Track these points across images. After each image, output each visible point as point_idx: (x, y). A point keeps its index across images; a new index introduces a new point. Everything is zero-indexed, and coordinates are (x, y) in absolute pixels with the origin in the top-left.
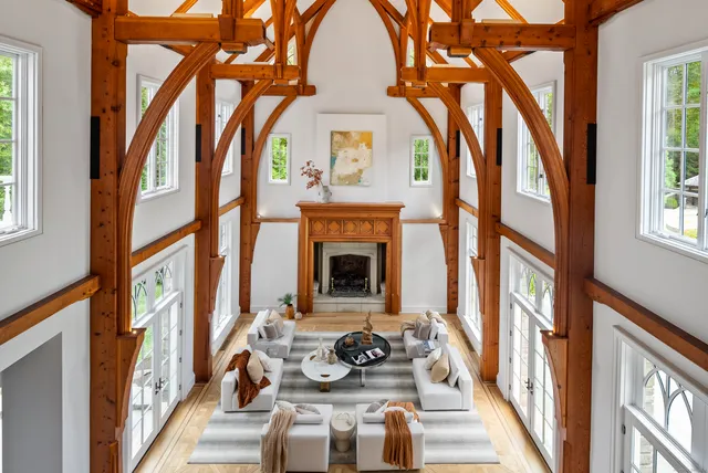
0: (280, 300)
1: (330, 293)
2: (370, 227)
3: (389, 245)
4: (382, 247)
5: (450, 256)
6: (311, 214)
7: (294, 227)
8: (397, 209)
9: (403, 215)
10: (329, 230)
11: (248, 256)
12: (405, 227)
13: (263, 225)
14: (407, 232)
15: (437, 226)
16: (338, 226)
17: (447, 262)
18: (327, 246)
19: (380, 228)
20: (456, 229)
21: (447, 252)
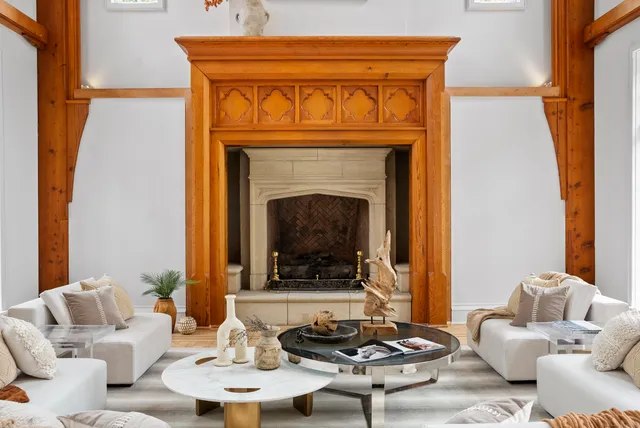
0: (147, 279)
1: (272, 286)
2: (367, 104)
3: (416, 155)
4: (399, 161)
5: (573, 180)
6: (217, 70)
7: (176, 109)
8: (438, 49)
9: (456, 68)
10: (262, 113)
11: (59, 182)
12: (458, 108)
13: (97, 105)
14: (462, 115)
15: (536, 104)
16: (285, 105)
17: (566, 193)
18: (261, 162)
19: (396, 106)
20: (588, 106)
21: (564, 167)
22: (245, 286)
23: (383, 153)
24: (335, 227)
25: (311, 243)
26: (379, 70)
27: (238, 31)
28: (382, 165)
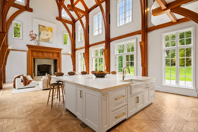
1: (38, 75)
2: (52, 55)
3: (58, 60)
4: (55, 61)
6: (32, 49)
7: (25, 54)
8: (60, 50)
9: (62, 52)
10: (38, 55)
14: (63, 57)
15: (70, 56)
16: (42, 54)
17: (73, 64)
18: (36, 60)
19: (55, 55)
20: (75, 56)
21: (73, 62)
22: (35, 76)
23: (53, 60)
24: (46, 68)
25: (42, 70)
26: (54, 51)
27: (36, 45)
28: (53, 61)
